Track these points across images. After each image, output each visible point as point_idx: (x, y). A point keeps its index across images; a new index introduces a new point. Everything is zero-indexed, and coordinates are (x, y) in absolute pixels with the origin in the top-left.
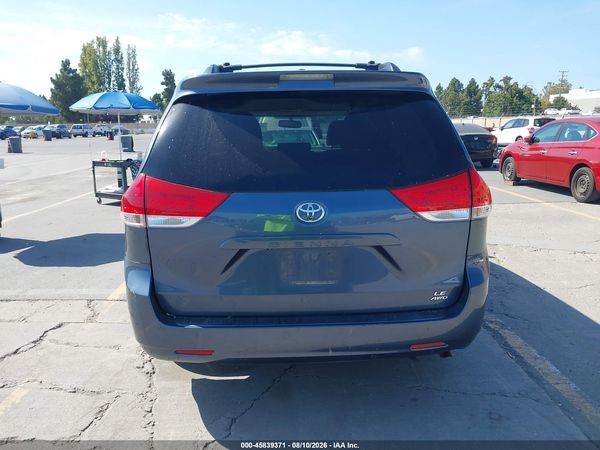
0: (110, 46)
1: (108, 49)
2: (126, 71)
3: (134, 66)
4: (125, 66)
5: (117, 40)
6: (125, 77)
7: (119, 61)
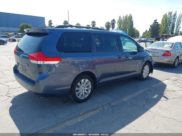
0: (173, 14)
1: (172, 15)
2: (176, 22)
3: (180, 20)
4: (176, 20)
5: (176, 12)
6: (175, 24)
7: (174, 19)
